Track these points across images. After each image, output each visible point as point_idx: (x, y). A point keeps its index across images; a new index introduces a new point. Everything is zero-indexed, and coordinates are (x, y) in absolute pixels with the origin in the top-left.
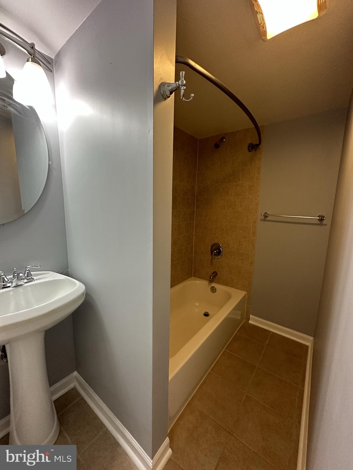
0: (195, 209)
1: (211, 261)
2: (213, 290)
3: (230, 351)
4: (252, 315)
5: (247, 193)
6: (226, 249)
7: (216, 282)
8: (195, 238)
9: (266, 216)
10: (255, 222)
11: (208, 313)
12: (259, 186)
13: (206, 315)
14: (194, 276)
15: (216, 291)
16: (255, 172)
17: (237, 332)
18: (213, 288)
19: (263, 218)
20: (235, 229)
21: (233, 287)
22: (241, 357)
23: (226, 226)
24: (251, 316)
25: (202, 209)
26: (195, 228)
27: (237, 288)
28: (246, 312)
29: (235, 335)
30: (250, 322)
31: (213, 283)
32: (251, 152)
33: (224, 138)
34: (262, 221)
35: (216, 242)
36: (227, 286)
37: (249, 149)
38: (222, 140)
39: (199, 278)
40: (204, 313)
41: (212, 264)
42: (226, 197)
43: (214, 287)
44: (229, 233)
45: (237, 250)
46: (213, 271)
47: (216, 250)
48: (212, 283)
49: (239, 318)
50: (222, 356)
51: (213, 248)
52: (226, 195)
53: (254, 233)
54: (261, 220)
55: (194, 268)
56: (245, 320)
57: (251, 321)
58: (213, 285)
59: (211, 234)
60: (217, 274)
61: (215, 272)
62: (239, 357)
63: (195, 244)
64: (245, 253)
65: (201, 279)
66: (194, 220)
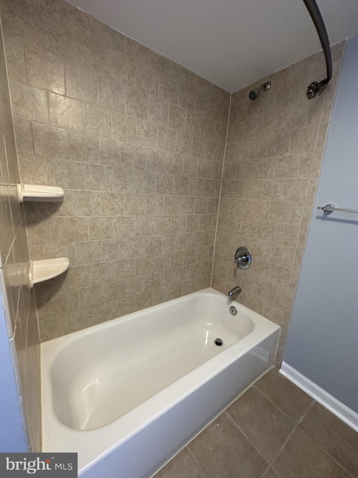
0: (220, 198)
1: (235, 272)
2: (233, 311)
3: (232, 416)
4: (286, 362)
5: (298, 172)
6: (256, 258)
7: (238, 301)
8: (216, 237)
9: (327, 211)
10: (306, 220)
11: (221, 340)
12: (320, 159)
13: (219, 343)
14: (213, 287)
15: (236, 313)
16: (316, 133)
17: (255, 384)
18: (233, 309)
19: (321, 213)
20: (272, 230)
21: (260, 313)
22: (246, 435)
23: (259, 223)
24: (284, 363)
25: (229, 197)
26: (218, 224)
27: (267, 318)
28: (277, 355)
29: (250, 389)
30: (281, 371)
31: (235, 301)
32: (313, 99)
33: (268, 83)
34: (319, 220)
35: (243, 246)
36: (253, 310)
37: (308, 93)
38: (265, 86)
39: (218, 290)
40: (215, 339)
41: (235, 276)
42: (263, 178)
43: (234, 307)
44: (263, 234)
45: (271, 262)
46: (236, 286)
47: (241, 256)
48: (233, 301)
49: (266, 360)
50: (215, 422)
51: (238, 254)
52: (264, 175)
53: (303, 239)
54: (318, 217)
55: (213, 276)
56: (273, 367)
57: (283, 370)
58: (235, 304)
59: (238, 233)
60: (240, 291)
61: (238, 287)
62: (244, 433)
63: (216, 244)
64: (284, 268)
65: (221, 292)
66: (217, 212)
